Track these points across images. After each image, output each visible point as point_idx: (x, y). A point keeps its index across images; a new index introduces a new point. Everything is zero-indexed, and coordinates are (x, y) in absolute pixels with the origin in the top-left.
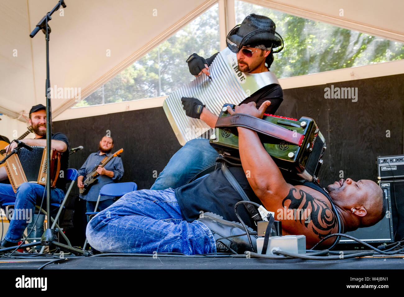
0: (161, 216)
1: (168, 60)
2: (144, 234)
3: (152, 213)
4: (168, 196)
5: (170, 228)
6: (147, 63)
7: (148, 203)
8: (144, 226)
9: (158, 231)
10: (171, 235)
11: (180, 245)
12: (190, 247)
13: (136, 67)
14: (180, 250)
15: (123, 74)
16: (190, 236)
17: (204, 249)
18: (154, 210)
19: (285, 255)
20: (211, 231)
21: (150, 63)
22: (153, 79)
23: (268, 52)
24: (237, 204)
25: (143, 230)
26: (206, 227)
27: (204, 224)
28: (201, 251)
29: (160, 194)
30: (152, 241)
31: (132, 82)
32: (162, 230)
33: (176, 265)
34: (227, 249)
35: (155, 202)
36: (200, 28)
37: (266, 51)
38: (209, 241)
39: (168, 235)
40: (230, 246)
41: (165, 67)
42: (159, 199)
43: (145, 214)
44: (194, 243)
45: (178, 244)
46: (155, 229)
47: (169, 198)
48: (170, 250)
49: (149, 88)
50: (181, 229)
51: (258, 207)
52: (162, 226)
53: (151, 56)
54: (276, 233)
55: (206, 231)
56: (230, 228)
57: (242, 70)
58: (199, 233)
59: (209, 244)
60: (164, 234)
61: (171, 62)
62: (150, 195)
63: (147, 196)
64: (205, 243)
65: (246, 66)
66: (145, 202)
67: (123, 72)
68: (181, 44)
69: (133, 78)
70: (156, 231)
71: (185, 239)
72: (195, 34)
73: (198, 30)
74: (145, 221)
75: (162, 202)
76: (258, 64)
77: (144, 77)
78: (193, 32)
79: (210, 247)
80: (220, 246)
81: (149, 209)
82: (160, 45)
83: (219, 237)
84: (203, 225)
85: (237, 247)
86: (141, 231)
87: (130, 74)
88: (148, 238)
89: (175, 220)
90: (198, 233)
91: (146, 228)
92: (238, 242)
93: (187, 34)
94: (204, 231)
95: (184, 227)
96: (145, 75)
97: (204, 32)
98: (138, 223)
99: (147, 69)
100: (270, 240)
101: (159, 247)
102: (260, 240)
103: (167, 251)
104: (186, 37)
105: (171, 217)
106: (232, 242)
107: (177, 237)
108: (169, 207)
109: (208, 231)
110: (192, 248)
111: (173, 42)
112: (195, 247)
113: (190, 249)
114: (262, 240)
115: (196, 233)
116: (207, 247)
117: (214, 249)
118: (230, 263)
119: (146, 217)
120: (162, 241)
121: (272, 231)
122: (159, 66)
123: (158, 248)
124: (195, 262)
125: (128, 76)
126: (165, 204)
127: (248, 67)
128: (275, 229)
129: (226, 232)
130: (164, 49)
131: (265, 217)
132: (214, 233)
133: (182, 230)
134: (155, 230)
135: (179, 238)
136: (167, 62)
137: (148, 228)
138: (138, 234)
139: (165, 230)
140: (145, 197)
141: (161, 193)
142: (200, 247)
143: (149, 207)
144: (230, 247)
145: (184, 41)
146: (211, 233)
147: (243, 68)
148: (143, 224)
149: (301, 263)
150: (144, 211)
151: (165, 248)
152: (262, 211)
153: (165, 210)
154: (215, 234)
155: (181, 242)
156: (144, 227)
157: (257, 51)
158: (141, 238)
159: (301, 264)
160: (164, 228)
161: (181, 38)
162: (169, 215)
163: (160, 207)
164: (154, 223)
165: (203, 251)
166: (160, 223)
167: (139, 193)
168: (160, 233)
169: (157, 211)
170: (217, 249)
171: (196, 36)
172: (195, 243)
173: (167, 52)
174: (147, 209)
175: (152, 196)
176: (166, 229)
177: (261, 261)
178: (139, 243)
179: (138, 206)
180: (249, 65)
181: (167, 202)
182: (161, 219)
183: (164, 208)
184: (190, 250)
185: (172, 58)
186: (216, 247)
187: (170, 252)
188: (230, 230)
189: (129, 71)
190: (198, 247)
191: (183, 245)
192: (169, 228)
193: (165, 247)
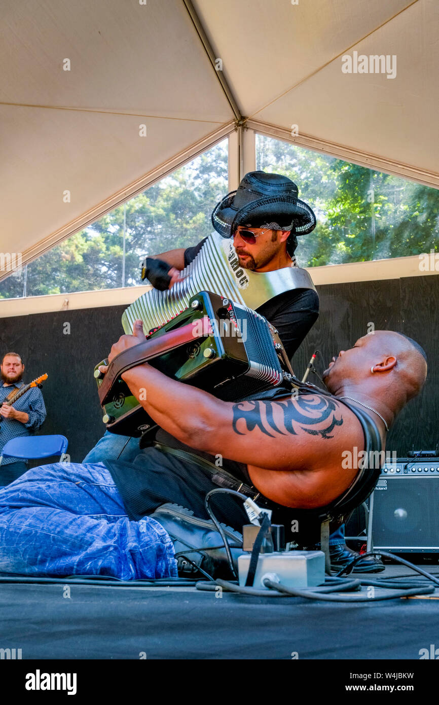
0: (87, 508)
1: (144, 226)
2: (52, 542)
3: (71, 502)
4: (103, 476)
5: (99, 531)
6: (107, 228)
7: (65, 486)
8: (53, 527)
9: (77, 537)
10: (98, 544)
11: (113, 561)
12: (131, 565)
13: (89, 235)
14: (113, 571)
15: (64, 247)
16: (131, 544)
17: (156, 567)
18: (75, 498)
19: (281, 591)
20: (170, 535)
21: (113, 229)
22: (116, 256)
23: (285, 234)
24: (210, 493)
25: (50, 535)
26: (162, 529)
27: (159, 523)
28: (151, 571)
29: (89, 471)
30: (65, 554)
31: (79, 259)
32: (85, 534)
33: (93, 603)
34: (195, 570)
35: (78, 485)
36: (200, 175)
37: (281, 233)
38: (164, 552)
39: (94, 544)
40: (200, 563)
41: (137, 237)
42: (86, 481)
43: (58, 505)
44: (138, 557)
45: (110, 560)
46: (71, 533)
47: (104, 479)
48: (97, 570)
49: (109, 269)
50: (117, 532)
51: (244, 501)
52: (85, 527)
53: (115, 218)
54: (273, 548)
55: (161, 536)
56: (202, 533)
57: (243, 264)
58: (149, 539)
59: (165, 559)
60: (87, 541)
61: (149, 229)
62: (71, 474)
63: (65, 475)
64: (157, 557)
65: (249, 259)
66: (61, 484)
67: (66, 242)
68: (167, 200)
69: (81, 253)
70: (73, 537)
71: (124, 549)
72: (193, 184)
73: (197, 177)
74: (55, 519)
75: (90, 486)
76: (270, 254)
77: (103, 253)
78: (189, 182)
79: (167, 565)
80: (184, 563)
81: (66, 494)
82: (132, 201)
83: (182, 548)
84: (157, 525)
85: (213, 566)
86: (48, 536)
87: (77, 247)
88: (58, 550)
89: (112, 518)
90: (146, 539)
91: (56, 532)
92: (214, 558)
93: (178, 184)
94: (157, 536)
95: (123, 529)
96: (104, 249)
97: (206, 182)
98: (43, 522)
99: (107, 238)
100: (262, 560)
101: (78, 565)
102: (244, 559)
103: (89, 572)
104: (177, 189)
105: (104, 512)
106: (205, 557)
107: (109, 547)
108: (104, 494)
109: (165, 534)
110: (135, 566)
111: (154, 195)
112: (139, 565)
113: (132, 568)
114: (248, 559)
115: (143, 540)
116: (162, 564)
117: (174, 567)
118: (187, 602)
119: (59, 511)
120: (83, 554)
121: (266, 544)
122: (128, 234)
123: (75, 567)
124: (128, 598)
125: (73, 248)
126: (95, 488)
127: (254, 260)
128: (272, 540)
129: (195, 540)
130: (137, 208)
131: (256, 518)
132: (174, 539)
133: (117, 535)
134: (71, 536)
135: (111, 549)
136: (142, 228)
137: (59, 532)
138: (42, 542)
139: (89, 535)
140: (62, 476)
141: (91, 470)
142: (148, 565)
143: (66, 493)
144: (200, 567)
145: (172, 195)
146: (168, 539)
147: (245, 262)
148: (52, 524)
149: (307, 605)
150: (56, 498)
151: (88, 568)
152: (250, 508)
153: (95, 499)
154: (177, 543)
155: (115, 556)
156: (53, 530)
157: (264, 233)
158: (46, 549)
159: (306, 608)
160: (88, 531)
161: (169, 189)
162: (103, 509)
163: (86, 493)
164: (71, 523)
165: (154, 571)
166: (81, 521)
167: (53, 469)
168: (80, 541)
169: (80, 500)
170: (179, 568)
171: (192, 188)
172: (140, 557)
173: (142, 212)
174: (63, 496)
175: (75, 475)
176: (92, 533)
177: (240, 598)
178: (44, 558)
179: (46, 489)
180: (255, 257)
181: (99, 486)
182: (86, 514)
183: (94, 495)
184: (130, 570)
185: (149, 223)
186: (176, 564)
187: (96, 574)
188: (202, 535)
189: (75, 242)
190: (145, 564)
191: (120, 562)
192: (96, 531)
193: (88, 566)
